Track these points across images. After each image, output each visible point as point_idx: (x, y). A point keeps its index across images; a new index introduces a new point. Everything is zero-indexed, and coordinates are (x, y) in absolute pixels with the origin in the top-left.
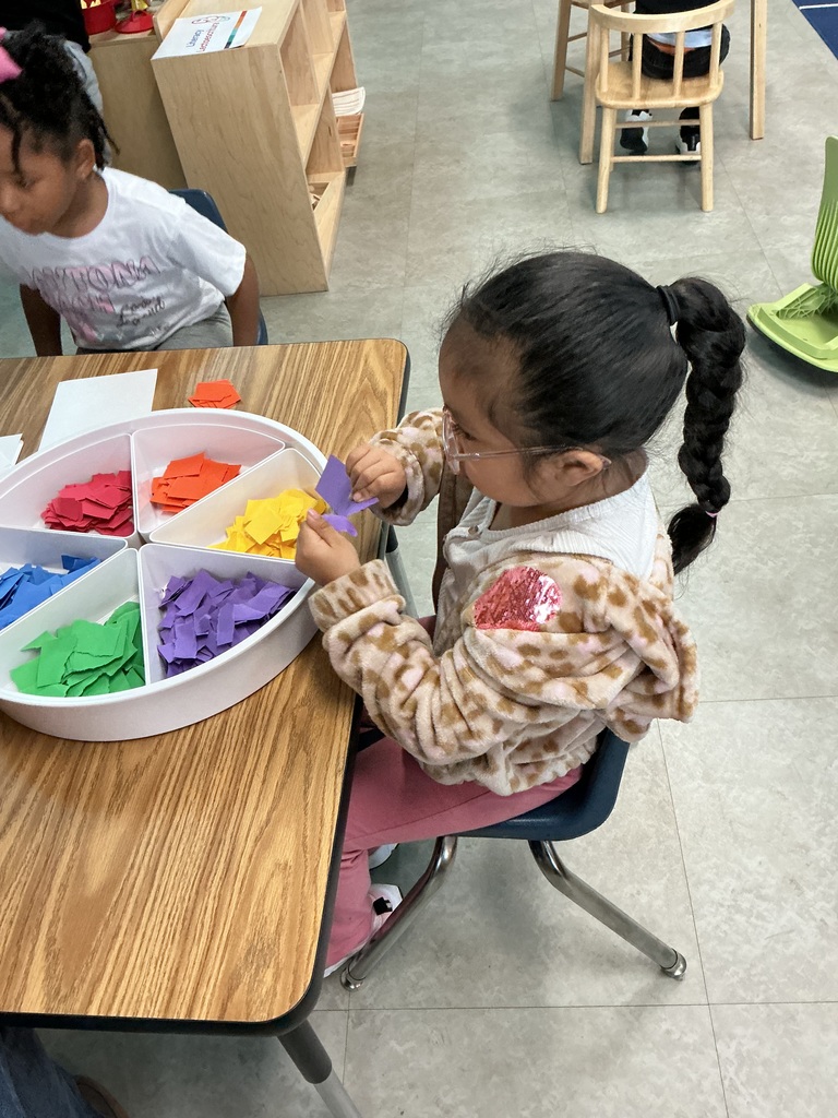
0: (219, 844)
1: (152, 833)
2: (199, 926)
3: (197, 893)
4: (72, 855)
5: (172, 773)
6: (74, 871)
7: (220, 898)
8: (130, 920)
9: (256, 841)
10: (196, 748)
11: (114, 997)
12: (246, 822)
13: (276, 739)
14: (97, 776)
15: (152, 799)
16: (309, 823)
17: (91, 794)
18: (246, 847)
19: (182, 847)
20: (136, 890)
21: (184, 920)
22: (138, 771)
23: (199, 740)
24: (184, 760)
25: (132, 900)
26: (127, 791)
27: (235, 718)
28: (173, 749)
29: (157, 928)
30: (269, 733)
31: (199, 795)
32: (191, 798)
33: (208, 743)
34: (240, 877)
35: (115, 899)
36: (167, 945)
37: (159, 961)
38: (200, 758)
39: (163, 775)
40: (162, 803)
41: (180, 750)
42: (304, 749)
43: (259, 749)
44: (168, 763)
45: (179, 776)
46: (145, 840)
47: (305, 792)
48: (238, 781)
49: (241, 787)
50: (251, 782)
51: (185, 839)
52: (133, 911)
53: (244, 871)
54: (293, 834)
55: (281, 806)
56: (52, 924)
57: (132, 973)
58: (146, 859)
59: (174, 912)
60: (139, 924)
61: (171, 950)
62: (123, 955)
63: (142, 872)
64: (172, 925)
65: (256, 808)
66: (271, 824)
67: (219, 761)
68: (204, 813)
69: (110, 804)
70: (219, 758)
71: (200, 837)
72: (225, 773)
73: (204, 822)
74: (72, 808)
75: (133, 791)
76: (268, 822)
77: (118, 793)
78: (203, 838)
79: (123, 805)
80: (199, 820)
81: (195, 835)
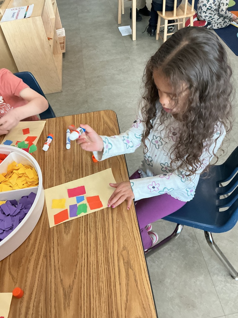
0: (112, 313)
1: (84, 313)
5: (84, 286)
9: (125, 309)
10: (90, 274)
12: (119, 302)
13: (119, 266)
14: (55, 292)
15: (80, 299)
16: (143, 299)
17: (55, 300)
18: (122, 313)
22: (71, 287)
23: (90, 271)
24: (87, 279)
26: (69, 296)
27: (101, 259)
28: (81, 276)
30: (115, 263)
31: (97, 294)
32: (95, 295)
33: (94, 272)
38: (93, 278)
39: (81, 288)
40: (84, 300)
41: (84, 276)
42: (131, 268)
43: (114, 271)
44: (81, 282)
45: (87, 286)
47: (137, 286)
48: (110, 285)
49: (112, 288)
50: (115, 285)
51: (98, 314)
54: (138, 304)
55: (130, 293)
65: (121, 296)
66: (128, 301)
67: (100, 278)
68: (102, 301)
69: (64, 304)
70: (100, 277)
71: (104, 311)
72: (104, 282)
73: (103, 305)
74: (50, 308)
75: (71, 296)
76: (127, 301)
77: (66, 298)
78: (105, 312)
79: (69, 303)
80: (101, 304)
81: (101, 311)
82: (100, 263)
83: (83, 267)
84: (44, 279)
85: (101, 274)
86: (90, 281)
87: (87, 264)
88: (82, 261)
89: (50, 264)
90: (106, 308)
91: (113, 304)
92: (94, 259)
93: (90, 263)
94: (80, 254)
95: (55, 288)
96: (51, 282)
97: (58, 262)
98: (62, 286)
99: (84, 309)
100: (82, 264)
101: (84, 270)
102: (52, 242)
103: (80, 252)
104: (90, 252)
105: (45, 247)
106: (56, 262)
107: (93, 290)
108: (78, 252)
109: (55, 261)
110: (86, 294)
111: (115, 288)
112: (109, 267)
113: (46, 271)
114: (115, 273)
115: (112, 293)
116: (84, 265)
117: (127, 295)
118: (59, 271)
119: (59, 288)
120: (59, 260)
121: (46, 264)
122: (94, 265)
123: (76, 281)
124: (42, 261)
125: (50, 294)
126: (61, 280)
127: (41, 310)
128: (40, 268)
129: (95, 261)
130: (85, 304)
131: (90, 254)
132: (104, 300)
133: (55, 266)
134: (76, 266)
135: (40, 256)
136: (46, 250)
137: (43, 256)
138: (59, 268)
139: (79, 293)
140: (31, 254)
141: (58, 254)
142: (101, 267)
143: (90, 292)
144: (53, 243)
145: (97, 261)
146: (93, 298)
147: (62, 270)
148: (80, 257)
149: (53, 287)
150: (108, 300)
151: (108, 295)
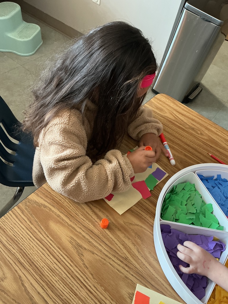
0: (30, 265)
1: (54, 247)
2: (11, 244)
3: (21, 249)
4: (67, 223)
5: (70, 265)
6: (61, 221)
7: (13, 255)
8: (31, 228)
9: (20, 277)
10: (74, 278)
11: (14, 214)
12: (30, 278)
14: (90, 242)
15: (66, 253)
16: (8, 298)
17: (84, 237)
18: (21, 272)
19: (40, 253)
20: (39, 234)
21: (17, 241)
22: (81, 255)
24: (73, 272)
25: (37, 231)
26: (76, 248)
27: (75, 300)
28: (80, 270)
29: (22, 233)
31: (54, 268)
32: (55, 265)
33: (72, 283)
34: (13, 264)
35: (42, 227)
36: (14, 233)
37: (12, 229)
38: (68, 277)
39: (72, 262)
40: (62, 255)
43: (54, 300)
44: (76, 266)
45: (68, 267)
46: (53, 244)
48: (47, 284)
49: (44, 284)
50: (43, 289)
51: (42, 255)
52: (33, 230)
53: (14, 266)
54: (10, 290)
55: (24, 293)
56: (50, 209)
57: (16, 221)
58: (46, 241)
59: (22, 240)
60: (28, 229)
61: (12, 233)
62: (23, 221)
63: (43, 238)
64: (19, 237)
65: (31, 284)
66: (21, 285)
67: (61, 282)
68: (46, 266)
69: (75, 240)
70: (63, 284)
71: (39, 261)
72: (55, 282)
73: (42, 264)
74: (84, 230)
75: (74, 250)
76: (23, 284)
77: (78, 245)
78: (37, 261)
79: (72, 244)
80: (45, 263)
81: (41, 259)
82: (72, 295)
83: (85, 278)
84: (107, 243)
85: (63, 286)
86: (68, 273)
87: (84, 285)
88: (91, 283)
89: (115, 256)
90: (38, 265)
91: (34, 272)
92: (82, 294)
93: (82, 288)
94: (98, 287)
95: (93, 244)
96: (100, 245)
97: (111, 264)
98: (89, 250)
99: (56, 250)
100: (89, 280)
101: (82, 277)
102: (134, 275)
103: (101, 289)
104: (90, 297)
105: (136, 265)
106: (112, 262)
107: (60, 268)
108: (102, 288)
109: (114, 263)
110: (64, 260)
111: (41, 285)
112: (61, 299)
113: (113, 249)
114: (51, 298)
115: (41, 279)
116: (86, 281)
117: (26, 289)
118: (102, 258)
119: (90, 247)
120: (112, 267)
121: (118, 254)
122: (77, 289)
123: (81, 263)
124: (124, 253)
125: (92, 237)
126: (93, 253)
127: (89, 223)
128: (119, 247)
129: (78, 293)
130: (58, 253)
131: (89, 295)
132: (44, 269)
133: (110, 258)
134: (92, 274)
135: (130, 255)
136: (132, 264)
137: (128, 257)
138: (105, 260)
139: (70, 256)
140: (140, 250)
141: (118, 270)
142: (68, 293)
143: (61, 265)
144: (132, 275)
145: (77, 294)
146: (55, 263)
147: (101, 261)
148: (96, 285)
149: (94, 244)
150: (40, 272)
151: (43, 275)
